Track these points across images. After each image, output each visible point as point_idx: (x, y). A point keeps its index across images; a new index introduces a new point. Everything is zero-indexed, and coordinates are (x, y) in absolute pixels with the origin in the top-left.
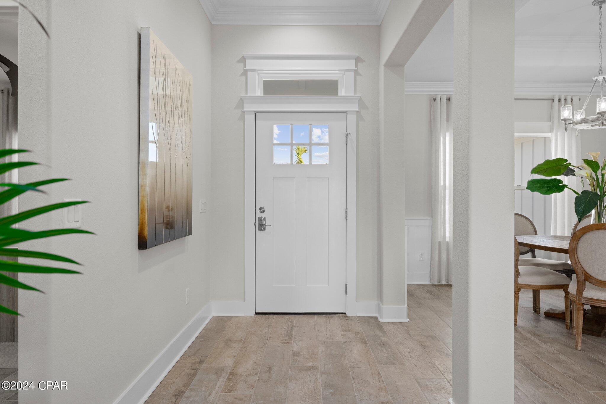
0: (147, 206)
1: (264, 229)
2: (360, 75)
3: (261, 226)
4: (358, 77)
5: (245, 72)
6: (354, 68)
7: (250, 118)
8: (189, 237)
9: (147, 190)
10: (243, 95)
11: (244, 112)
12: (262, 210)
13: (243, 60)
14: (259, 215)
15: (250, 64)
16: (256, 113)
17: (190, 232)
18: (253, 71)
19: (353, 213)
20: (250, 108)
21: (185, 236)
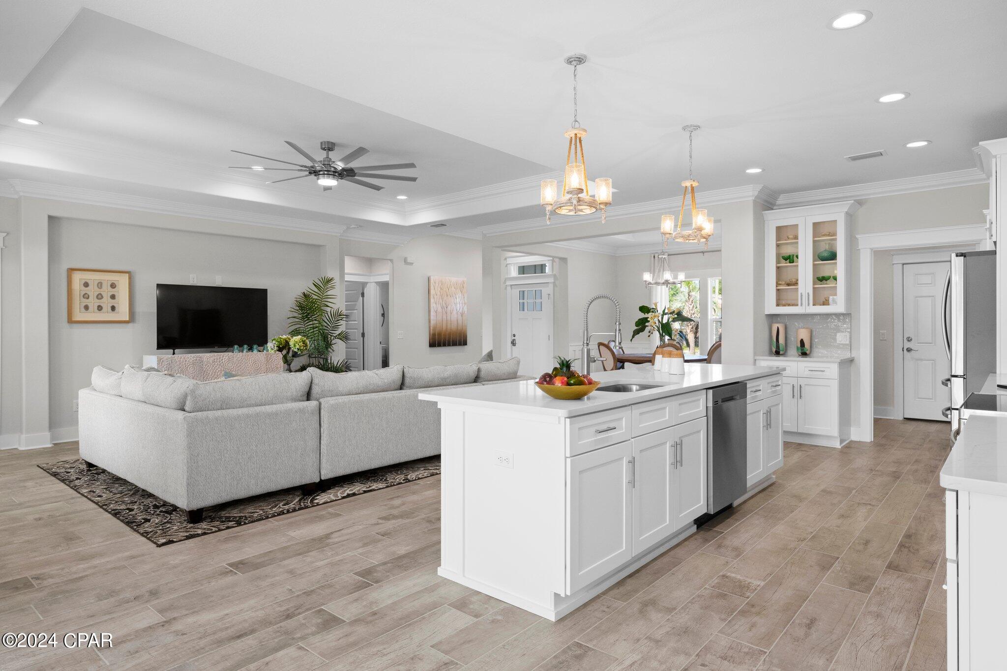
0: (431, 333)
1: (516, 346)
3: (513, 343)
7: (509, 288)
8: (465, 346)
9: (432, 328)
10: (507, 277)
11: (507, 285)
12: (514, 335)
13: (506, 259)
14: (513, 338)
15: (508, 262)
16: (511, 285)
17: (465, 343)
18: (510, 264)
19: (552, 338)
20: (509, 283)
21: (460, 344)
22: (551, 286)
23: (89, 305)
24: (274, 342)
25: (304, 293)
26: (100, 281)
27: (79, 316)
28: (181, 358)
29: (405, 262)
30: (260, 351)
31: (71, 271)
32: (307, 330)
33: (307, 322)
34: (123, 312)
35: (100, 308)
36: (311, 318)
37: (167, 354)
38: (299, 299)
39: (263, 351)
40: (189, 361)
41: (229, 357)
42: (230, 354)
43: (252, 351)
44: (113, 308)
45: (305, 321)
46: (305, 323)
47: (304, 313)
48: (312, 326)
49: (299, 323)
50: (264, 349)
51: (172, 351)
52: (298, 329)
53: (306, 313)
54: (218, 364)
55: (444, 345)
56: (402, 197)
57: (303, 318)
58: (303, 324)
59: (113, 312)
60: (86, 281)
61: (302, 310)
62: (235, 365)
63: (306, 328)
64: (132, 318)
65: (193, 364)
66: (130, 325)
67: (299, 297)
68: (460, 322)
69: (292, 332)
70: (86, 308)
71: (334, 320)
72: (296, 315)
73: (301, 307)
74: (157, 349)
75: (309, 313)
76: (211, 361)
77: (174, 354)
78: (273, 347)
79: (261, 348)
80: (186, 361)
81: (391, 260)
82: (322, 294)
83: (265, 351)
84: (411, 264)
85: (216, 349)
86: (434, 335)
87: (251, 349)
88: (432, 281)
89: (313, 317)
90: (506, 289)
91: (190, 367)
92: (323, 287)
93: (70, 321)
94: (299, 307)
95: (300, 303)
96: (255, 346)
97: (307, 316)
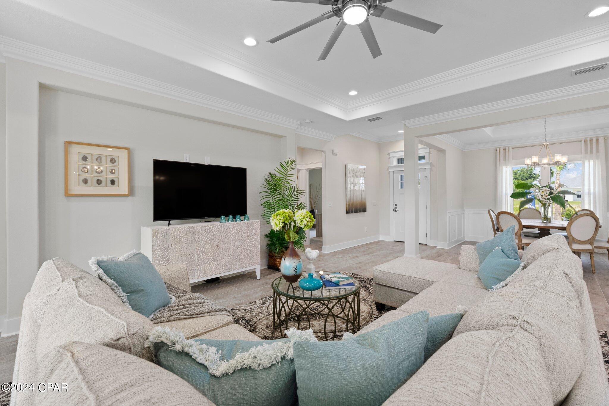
0: (348, 204)
1: (397, 212)
2: (431, 154)
3: (395, 210)
4: (430, 155)
5: (390, 158)
6: (428, 151)
7: (391, 173)
8: (365, 212)
9: (348, 200)
10: (389, 166)
11: (389, 171)
12: (396, 205)
13: (389, 154)
14: (395, 207)
15: (391, 155)
16: (393, 171)
17: (366, 211)
18: (392, 157)
19: (428, 206)
20: (391, 170)
21: (363, 212)
22: (428, 171)
23: (88, 179)
24: (279, 217)
25: (270, 173)
26: (99, 156)
27: (76, 188)
28: (175, 230)
29: (332, 153)
30: (242, 221)
31: (68, 144)
32: (275, 202)
33: (274, 195)
34: (123, 187)
35: (99, 182)
36: (276, 193)
37: (162, 225)
38: (268, 178)
39: (245, 221)
40: (183, 232)
41: (218, 227)
42: (218, 223)
43: (236, 221)
44: (113, 182)
45: (273, 195)
46: (273, 196)
47: (272, 189)
48: (277, 199)
49: (268, 196)
50: (245, 219)
51: (167, 222)
52: (269, 201)
53: (273, 188)
54: (208, 234)
55: (355, 212)
56: (353, 93)
57: (271, 193)
58: (271, 197)
59: (113, 186)
60: (85, 155)
61: (270, 186)
62: (223, 234)
63: (274, 200)
64: (131, 192)
65: (187, 235)
66: (130, 198)
67: (267, 176)
68: (363, 196)
69: (264, 203)
70: (86, 181)
71: (293, 194)
72: (266, 190)
73: (269, 183)
74: (154, 221)
75: (275, 189)
76: (202, 232)
77: (169, 224)
78: (278, 223)
79: (242, 218)
80: (180, 232)
81: (324, 152)
82: (286, 174)
83: (246, 220)
84: (336, 154)
85: (206, 219)
86: (349, 205)
87: (234, 218)
88: (348, 168)
89: (278, 192)
90: (389, 173)
91: (184, 238)
92: (287, 168)
93: (68, 195)
94: (268, 184)
95: (268, 180)
96: (238, 216)
97: (273, 191)
